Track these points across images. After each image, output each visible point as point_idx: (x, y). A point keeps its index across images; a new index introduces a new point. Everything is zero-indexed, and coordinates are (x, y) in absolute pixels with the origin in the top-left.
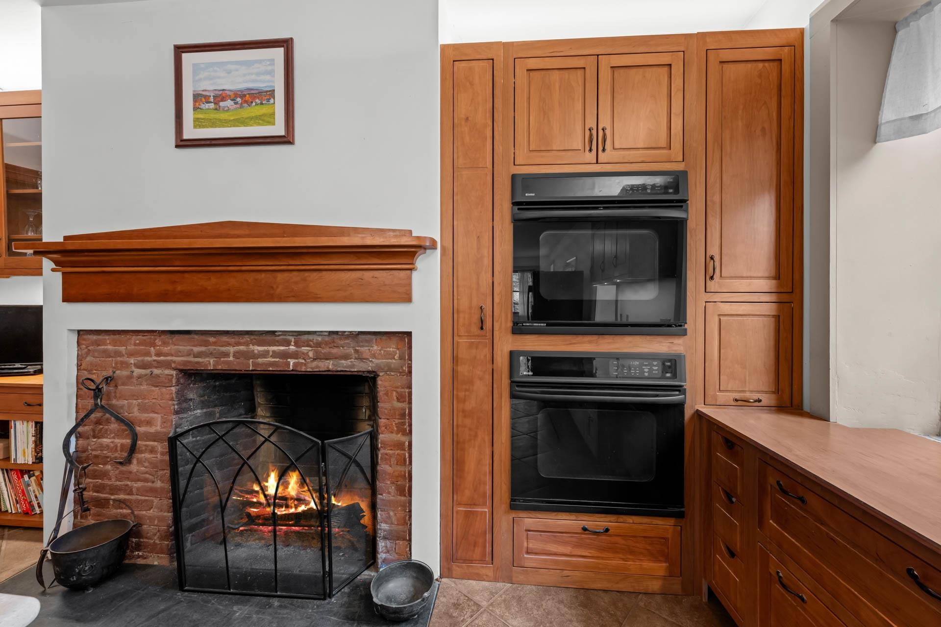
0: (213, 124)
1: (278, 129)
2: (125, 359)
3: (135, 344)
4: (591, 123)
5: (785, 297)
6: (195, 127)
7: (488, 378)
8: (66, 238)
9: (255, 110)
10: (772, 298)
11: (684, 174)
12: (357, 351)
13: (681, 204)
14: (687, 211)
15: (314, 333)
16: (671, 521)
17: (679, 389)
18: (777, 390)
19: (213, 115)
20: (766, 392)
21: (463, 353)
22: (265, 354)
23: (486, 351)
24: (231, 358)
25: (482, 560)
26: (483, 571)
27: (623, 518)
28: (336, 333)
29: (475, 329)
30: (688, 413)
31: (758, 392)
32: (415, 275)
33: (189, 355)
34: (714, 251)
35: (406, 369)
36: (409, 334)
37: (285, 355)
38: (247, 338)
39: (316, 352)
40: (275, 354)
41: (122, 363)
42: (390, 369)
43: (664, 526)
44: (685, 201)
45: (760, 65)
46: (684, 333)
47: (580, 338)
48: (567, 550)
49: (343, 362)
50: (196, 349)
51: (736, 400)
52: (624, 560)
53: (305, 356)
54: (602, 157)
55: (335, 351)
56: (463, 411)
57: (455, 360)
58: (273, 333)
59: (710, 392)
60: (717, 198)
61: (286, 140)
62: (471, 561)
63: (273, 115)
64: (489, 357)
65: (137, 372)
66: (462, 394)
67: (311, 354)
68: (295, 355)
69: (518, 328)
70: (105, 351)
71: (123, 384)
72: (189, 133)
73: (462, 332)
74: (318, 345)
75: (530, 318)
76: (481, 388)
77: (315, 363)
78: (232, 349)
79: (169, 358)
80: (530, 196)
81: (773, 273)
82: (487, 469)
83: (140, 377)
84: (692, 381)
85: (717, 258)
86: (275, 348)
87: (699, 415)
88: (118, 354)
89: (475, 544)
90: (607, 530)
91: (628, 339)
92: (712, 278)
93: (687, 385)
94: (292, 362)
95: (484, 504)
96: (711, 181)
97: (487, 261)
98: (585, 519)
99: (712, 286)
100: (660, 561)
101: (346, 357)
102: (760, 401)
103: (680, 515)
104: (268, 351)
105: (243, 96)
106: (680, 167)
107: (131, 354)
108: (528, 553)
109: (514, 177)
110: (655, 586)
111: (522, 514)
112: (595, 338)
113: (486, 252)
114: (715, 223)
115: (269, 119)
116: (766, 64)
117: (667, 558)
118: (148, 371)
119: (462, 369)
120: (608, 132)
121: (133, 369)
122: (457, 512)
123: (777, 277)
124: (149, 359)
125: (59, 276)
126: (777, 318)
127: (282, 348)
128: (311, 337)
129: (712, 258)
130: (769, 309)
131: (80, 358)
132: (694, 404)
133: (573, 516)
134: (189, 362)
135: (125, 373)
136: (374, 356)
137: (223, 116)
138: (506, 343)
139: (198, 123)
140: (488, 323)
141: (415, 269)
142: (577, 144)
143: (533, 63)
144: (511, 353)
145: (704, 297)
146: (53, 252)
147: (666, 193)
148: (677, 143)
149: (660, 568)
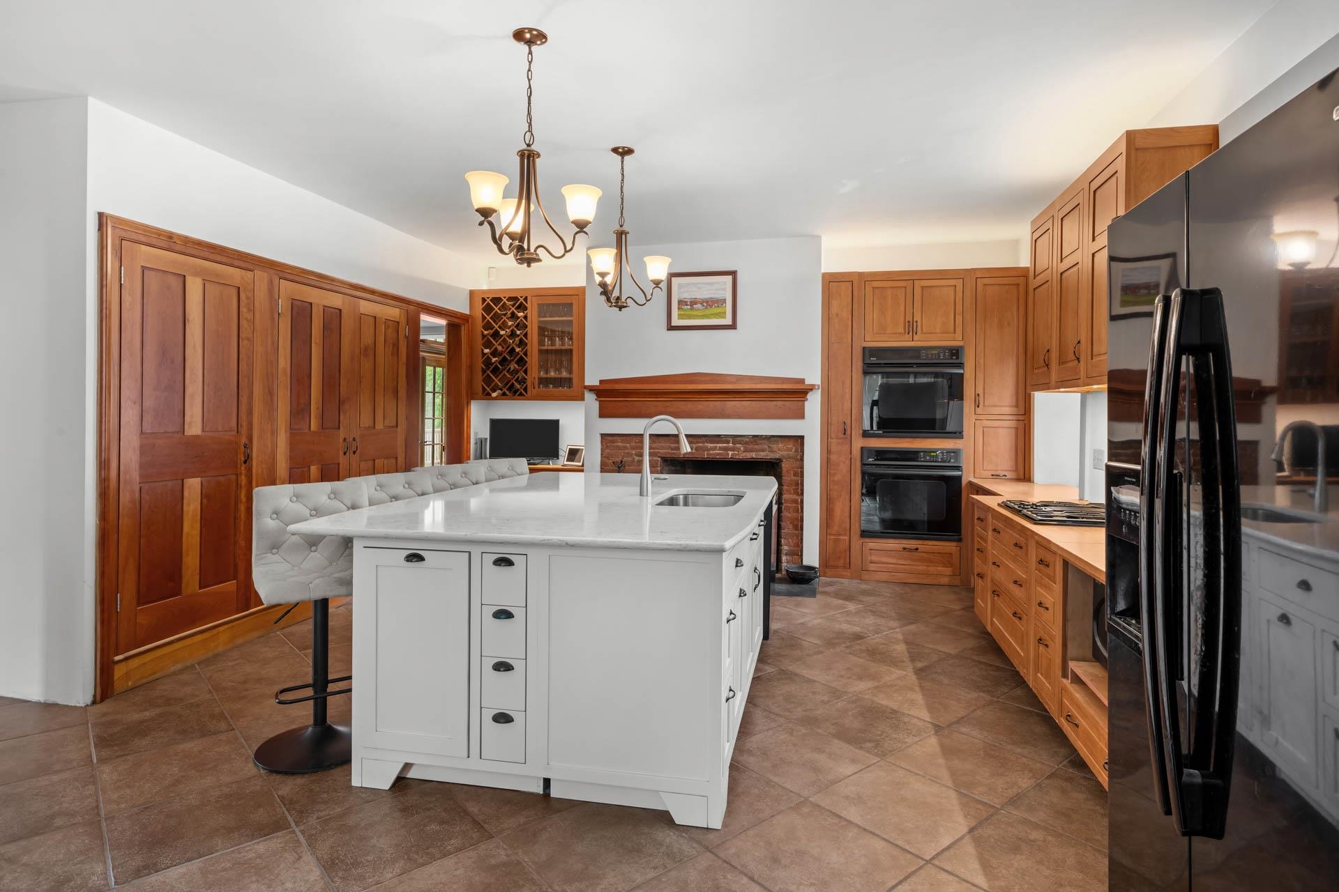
0: (690, 317)
1: (728, 321)
2: (630, 451)
3: (636, 442)
4: (909, 318)
5: (1021, 418)
6: (679, 319)
7: (848, 462)
8: (601, 382)
9: (715, 310)
10: (1014, 417)
11: (962, 347)
12: (769, 447)
13: (961, 365)
14: (964, 369)
15: (744, 436)
16: (954, 544)
17: (958, 468)
18: (1016, 470)
19: (689, 313)
20: (1010, 471)
21: (834, 448)
22: (715, 448)
23: (846, 448)
24: (694, 451)
25: (844, 567)
26: (844, 573)
27: (926, 542)
28: (757, 436)
29: (841, 435)
30: (964, 482)
31: (1006, 471)
32: (806, 403)
33: (668, 449)
34: (980, 391)
35: (799, 457)
36: (802, 438)
37: (726, 449)
38: (704, 439)
39: (745, 448)
40: (720, 449)
41: (628, 453)
42: (790, 458)
43: (949, 547)
44: (963, 364)
45: (1007, 287)
46: (963, 437)
47: (902, 440)
48: (893, 561)
49: (761, 453)
50: (672, 445)
51: (993, 475)
52: (928, 566)
53: (738, 450)
54: (916, 337)
55: (756, 447)
56: (833, 481)
57: (829, 452)
58: (719, 436)
59: (977, 471)
60: (982, 361)
61: (733, 326)
62: (838, 567)
63: (725, 313)
64: (849, 450)
65: (637, 458)
66: (832, 472)
67: (742, 449)
68: (732, 449)
69: (866, 434)
70: (617, 446)
71: (629, 466)
72: (676, 322)
73: (833, 436)
74: (747, 443)
75: (875, 428)
76: (844, 468)
77: (744, 454)
78: (694, 446)
79: (656, 451)
80: (874, 359)
81: (1014, 403)
82: (847, 514)
83: (638, 462)
84: (966, 462)
85: (981, 395)
86: (721, 445)
87: (970, 483)
88: (625, 448)
89: (840, 558)
90: (917, 549)
91: (931, 440)
92: (978, 406)
93: (964, 466)
94: (730, 453)
95: (845, 535)
96: (978, 352)
97: (848, 396)
98: (906, 542)
99: (978, 411)
100: (948, 567)
101: (763, 451)
102: (1006, 476)
103: (960, 540)
104: (716, 447)
105: (707, 302)
106: (960, 344)
107: (633, 448)
108: (871, 563)
109: (864, 348)
110: (945, 581)
111: (867, 540)
112: (911, 439)
113: (848, 391)
114: (980, 375)
115: (722, 315)
116: (1011, 287)
117: (951, 564)
119: (833, 457)
120: (919, 324)
122: (829, 539)
123: (1017, 406)
125: (597, 404)
126: (1017, 429)
127: (725, 445)
128: (742, 439)
129: (978, 395)
130: (1013, 424)
131: (602, 451)
132: (967, 477)
133: (897, 541)
134: (669, 453)
135: (630, 459)
136: (779, 450)
137: (695, 313)
138: (859, 443)
139: (681, 317)
140: (848, 432)
141: (807, 400)
142: (901, 330)
143: (876, 284)
144: (862, 448)
145: (974, 417)
146: (592, 389)
147: (952, 359)
148: (959, 330)
149: (948, 571)
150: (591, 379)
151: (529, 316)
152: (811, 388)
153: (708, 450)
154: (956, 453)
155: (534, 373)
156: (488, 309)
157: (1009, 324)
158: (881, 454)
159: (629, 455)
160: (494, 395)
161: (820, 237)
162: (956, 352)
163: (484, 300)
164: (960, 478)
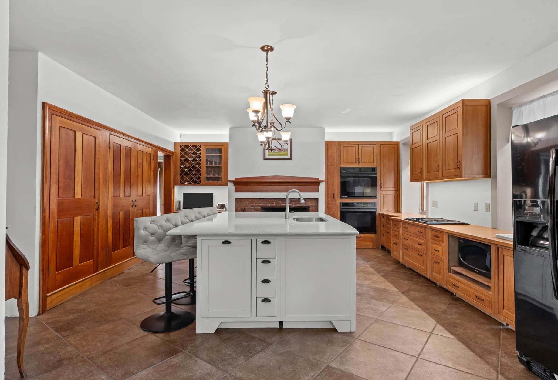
0: (273, 155)
1: (289, 157)
2: (247, 204)
3: (250, 201)
4: (357, 157)
5: (396, 191)
6: (268, 156)
7: (335, 207)
8: (235, 178)
9: (283, 153)
10: (394, 191)
11: (376, 168)
13: (376, 174)
14: (377, 175)
15: (294, 198)
16: (374, 234)
17: (375, 208)
18: (395, 209)
19: (273, 153)
21: (330, 202)
23: (335, 202)
24: (274, 204)
27: (364, 234)
29: (332, 198)
30: (377, 213)
31: (392, 208)
32: (319, 186)
33: (263, 203)
34: (382, 182)
35: (316, 206)
36: (317, 199)
39: (295, 203)
42: (313, 206)
43: (372, 235)
46: (376, 198)
47: (355, 199)
49: (301, 204)
50: (266, 202)
51: (387, 211)
52: (364, 242)
54: (359, 164)
57: (328, 204)
59: (381, 209)
60: (383, 172)
61: (291, 159)
63: (287, 154)
65: (251, 207)
66: (329, 211)
67: (294, 203)
68: (290, 203)
70: (243, 203)
72: (267, 157)
73: (329, 198)
74: (296, 201)
75: (342, 195)
76: (333, 209)
77: (294, 205)
78: (275, 202)
79: (259, 204)
80: (344, 171)
81: (394, 187)
83: (251, 208)
84: (378, 207)
85: (383, 184)
87: (379, 214)
88: (245, 203)
90: (360, 237)
91: (365, 199)
92: (382, 188)
93: (377, 207)
96: (381, 169)
97: (335, 184)
99: (382, 189)
102: (392, 210)
103: (376, 233)
105: (280, 150)
106: (375, 166)
107: (249, 203)
109: (341, 168)
110: (371, 247)
112: (358, 199)
113: (335, 182)
114: (382, 177)
115: (286, 155)
116: (392, 148)
117: (372, 241)
118: (253, 207)
119: (330, 206)
120: (361, 159)
121: (249, 207)
123: (395, 187)
124: (253, 204)
125: (234, 187)
126: (395, 195)
128: (294, 200)
129: (382, 184)
130: (394, 193)
131: (236, 204)
132: (378, 211)
134: (264, 205)
135: (248, 208)
136: (309, 203)
137: (275, 154)
138: (339, 200)
139: (269, 155)
140: (335, 197)
141: (320, 185)
142: (354, 161)
143: (345, 145)
144: (340, 202)
145: (380, 191)
146: (231, 181)
147: (373, 172)
148: (375, 162)
149: (372, 244)
150: (231, 177)
151: (202, 153)
152: (322, 181)
153: (280, 204)
154: (374, 203)
155: (204, 175)
156: (183, 150)
157: (392, 160)
158: (345, 204)
159: (247, 206)
160: (186, 183)
161: (324, 128)
162: (374, 169)
163: (181, 146)
164: (375, 212)
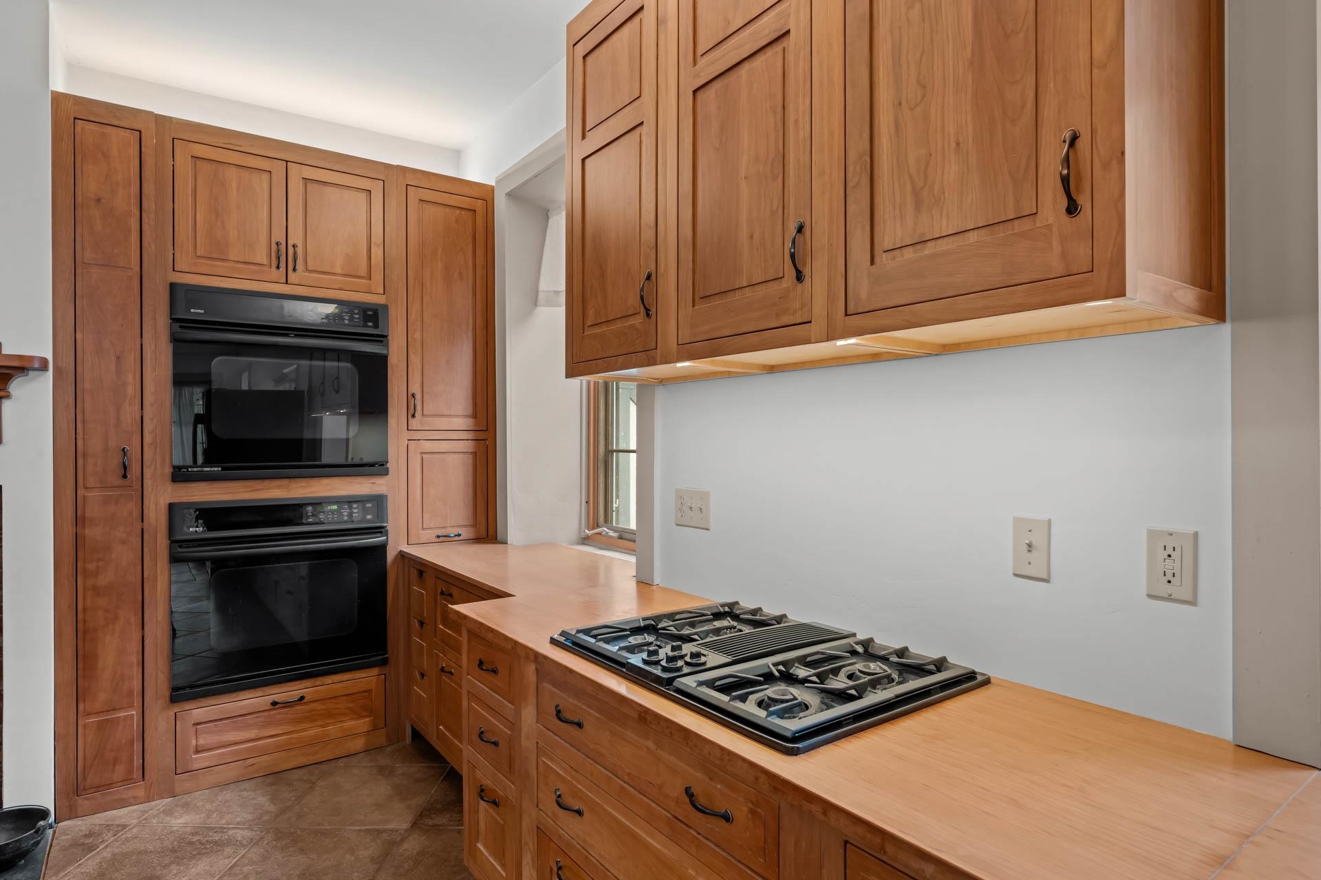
4: (279, 236)
5: (481, 435)
7: (135, 540)
10: (470, 435)
11: (385, 307)
13: (382, 339)
14: (387, 346)
16: (375, 671)
17: (381, 531)
18: (475, 525)
20: (465, 526)
21: (94, 509)
23: (132, 507)
25: (128, 780)
26: (130, 794)
27: (320, 681)
29: (115, 480)
30: (391, 555)
31: (458, 526)
32: (8, 403)
34: (415, 388)
43: (366, 679)
44: (386, 336)
45: (455, 211)
46: (386, 473)
47: (267, 483)
48: (252, 734)
51: (438, 537)
52: (323, 726)
54: (293, 277)
56: (95, 588)
57: (79, 520)
59: (413, 531)
60: (418, 335)
62: (110, 786)
64: (137, 513)
66: (91, 567)
69: (180, 475)
73: (92, 481)
75: (200, 460)
76: (124, 555)
80: (197, 312)
81: (470, 411)
82: (134, 658)
84: (394, 520)
85: (418, 396)
87: (402, 556)
89: (115, 761)
90: (302, 698)
91: (325, 481)
92: (413, 416)
93: (390, 526)
95: (131, 706)
96: (412, 317)
97: (132, 389)
98: (276, 692)
99: (414, 423)
100: (363, 717)
102: (459, 535)
103: (384, 663)
106: (381, 300)
108: (197, 752)
109: (173, 286)
110: (359, 744)
111: (187, 706)
112: (285, 482)
113: (131, 378)
114: (415, 360)
116: (462, 212)
117: (368, 712)
119: (93, 533)
120: (300, 251)
122: (85, 726)
123: (474, 416)
126: (475, 454)
129: (413, 396)
130: (468, 446)
132: (397, 544)
133: (259, 692)
138: (163, 494)
140: (135, 470)
141: (8, 396)
142: (261, 257)
143: (199, 150)
144: (171, 507)
145: (407, 435)
147: (365, 326)
148: (378, 276)
149: (362, 724)
152: (22, 367)
154: (379, 501)
157: (460, 274)
158: (213, 516)
162: (373, 314)
164: (382, 548)
